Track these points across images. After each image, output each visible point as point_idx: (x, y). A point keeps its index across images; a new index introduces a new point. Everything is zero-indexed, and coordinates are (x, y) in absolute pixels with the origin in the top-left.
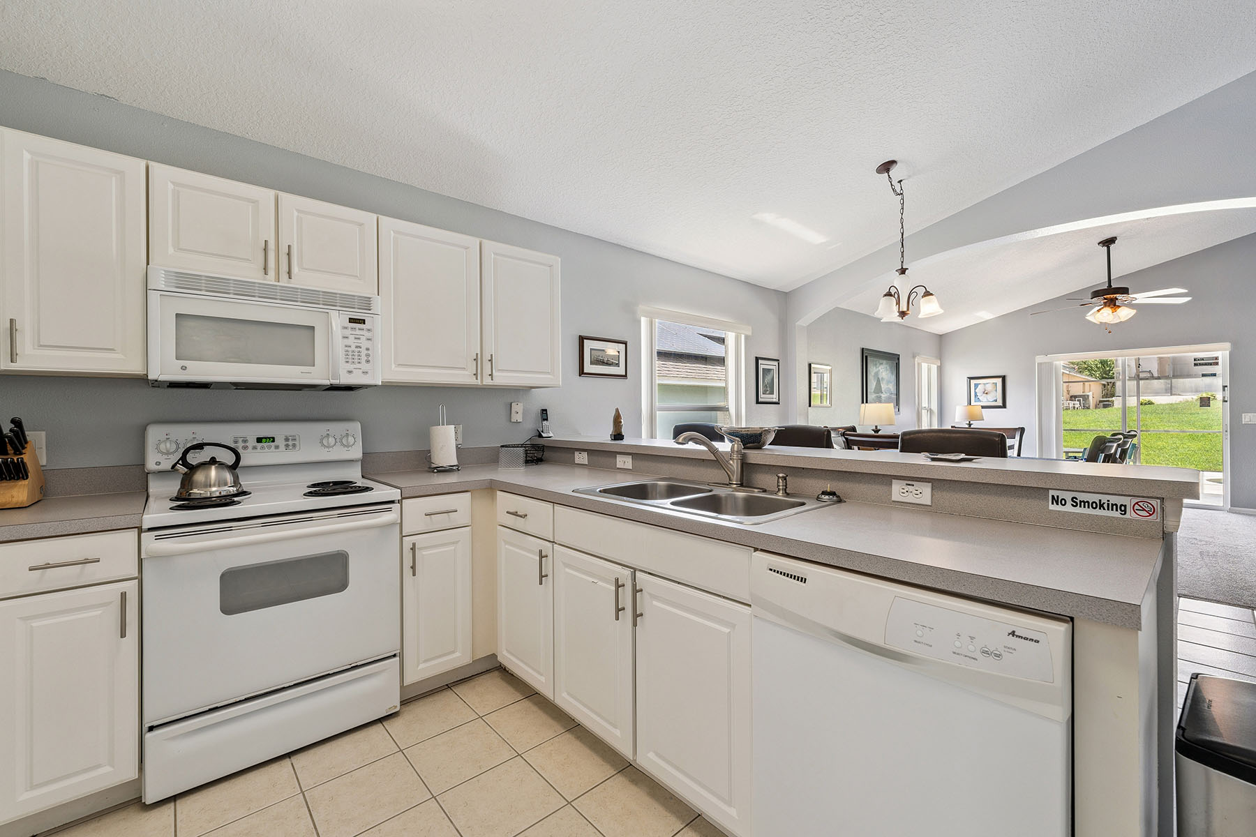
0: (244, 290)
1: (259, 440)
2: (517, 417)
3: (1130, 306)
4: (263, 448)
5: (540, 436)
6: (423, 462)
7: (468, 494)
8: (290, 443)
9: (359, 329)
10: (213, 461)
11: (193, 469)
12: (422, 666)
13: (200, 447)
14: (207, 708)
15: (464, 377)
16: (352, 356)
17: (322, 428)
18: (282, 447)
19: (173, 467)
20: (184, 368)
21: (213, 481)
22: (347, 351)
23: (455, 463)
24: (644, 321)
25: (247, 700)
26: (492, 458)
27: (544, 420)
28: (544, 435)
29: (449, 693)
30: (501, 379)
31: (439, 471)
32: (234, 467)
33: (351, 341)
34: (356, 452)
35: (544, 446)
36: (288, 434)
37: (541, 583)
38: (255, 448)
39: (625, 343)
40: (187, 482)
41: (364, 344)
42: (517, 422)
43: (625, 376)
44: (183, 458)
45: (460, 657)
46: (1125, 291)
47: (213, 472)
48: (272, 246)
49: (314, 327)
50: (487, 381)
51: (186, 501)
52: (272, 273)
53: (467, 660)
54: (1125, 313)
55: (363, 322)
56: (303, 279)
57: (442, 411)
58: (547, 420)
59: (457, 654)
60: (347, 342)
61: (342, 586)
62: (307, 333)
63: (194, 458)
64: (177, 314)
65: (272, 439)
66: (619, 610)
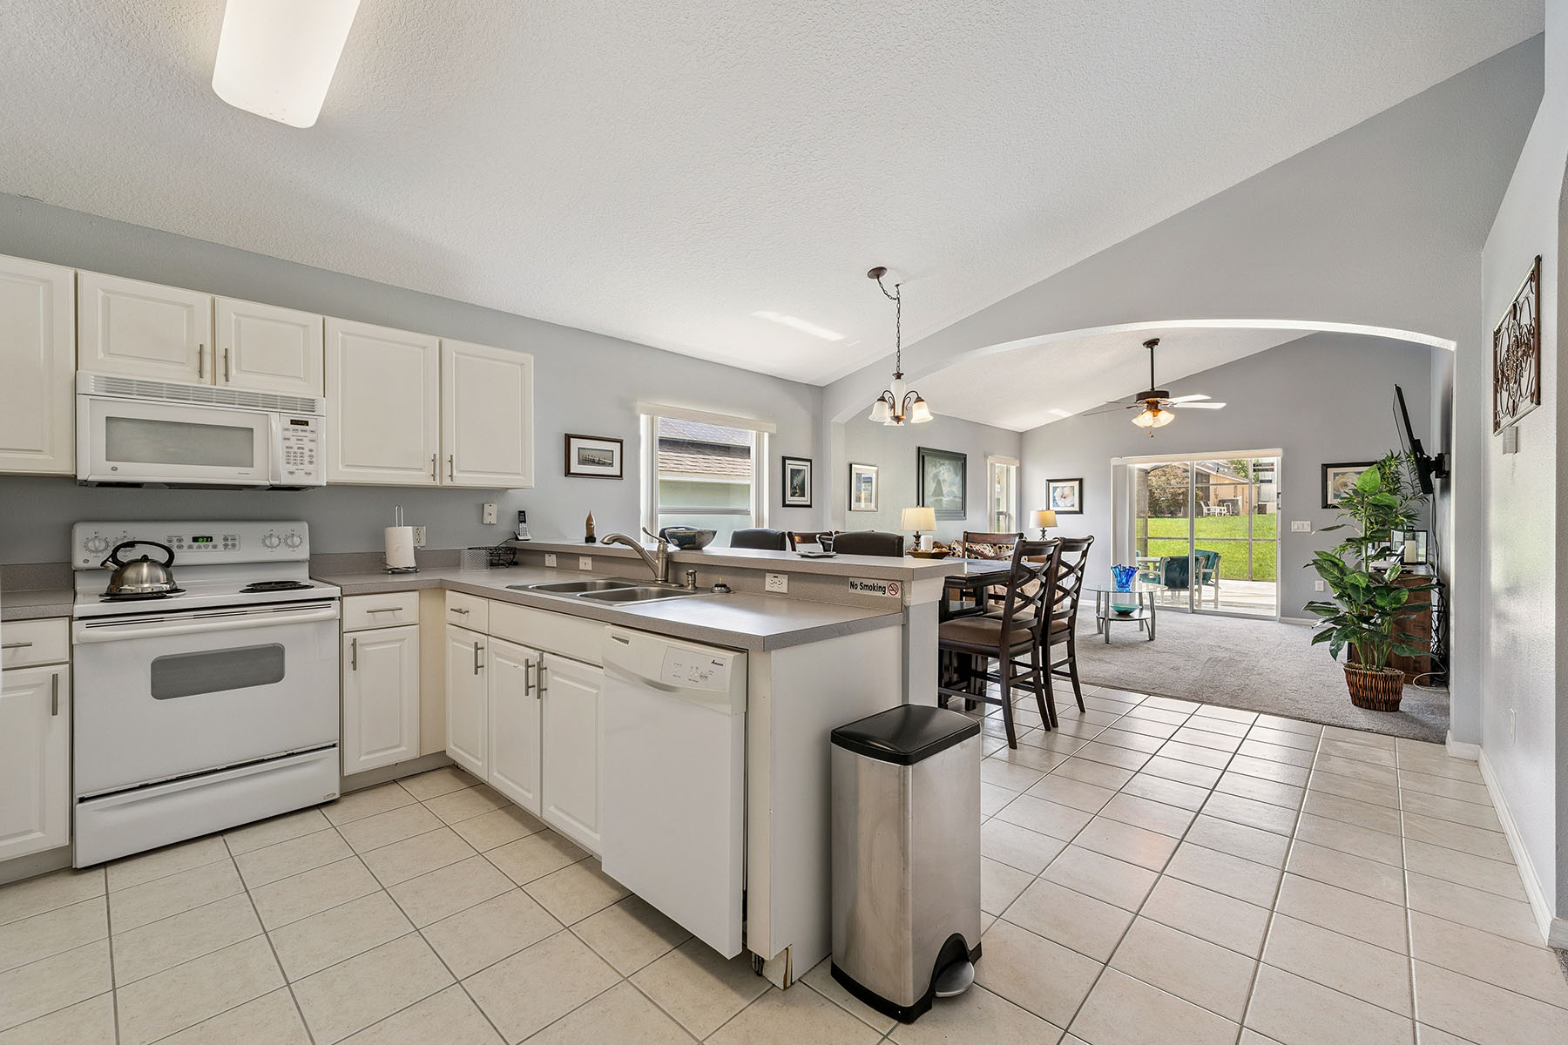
0: (179, 393)
1: (195, 539)
2: (487, 519)
3: (1171, 410)
4: (199, 547)
5: (517, 539)
6: (376, 564)
7: (416, 594)
8: (230, 543)
9: (302, 431)
10: (145, 559)
11: (123, 566)
12: (363, 758)
13: (131, 544)
14: (138, 785)
15: (422, 478)
16: (293, 457)
17: (265, 528)
18: (221, 547)
19: (103, 564)
20: (114, 469)
21: (145, 577)
22: (288, 452)
23: (413, 564)
24: (644, 419)
25: (178, 779)
26: (453, 561)
27: (521, 522)
28: (520, 538)
29: (395, 788)
30: (463, 479)
31: (393, 573)
32: (167, 565)
33: (293, 442)
34: (304, 553)
35: (515, 549)
36: (226, 534)
37: (476, 673)
38: (190, 547)
39: (621, 442)
40: (117, 578)
41: (307, 445)
42: (490, 524)
43: (621, 476)
44: (114, 555)
45: (405, 750)
46: (1165, 395)
47: (145, 570)
48: (208, 349)
49: (252, 429)
50: (447, 482)
51: (114, 595)
52: (207, 375)
53: (414, 754)
54: (1165, 418)
55: (306, 423)
56: (241, 381)
57: (399, 512)
58: (525, 522)
59: (403, 749)
60: (288, 443)
61: (278, 676)
62: (245, 434)
63: (123, 556)
64: (107, 418)
65: (209, 539)
66: (528, 687)
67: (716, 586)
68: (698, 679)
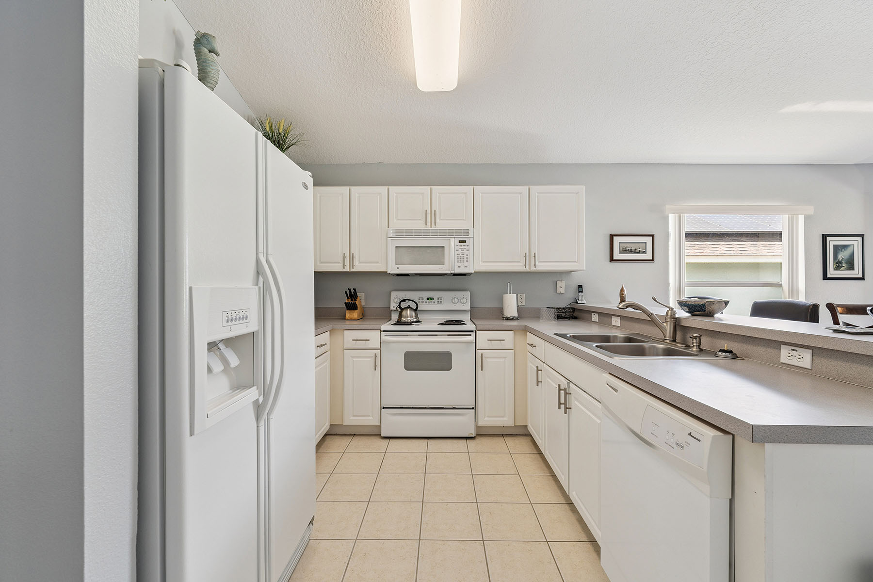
0: (418, 233)
1: (428, 299)
2: (560, 290)
4: (429, 302)
5: (577, 303)
6: (499, 314)
7: (513, 332)
8: (439, 301)
9: (464, 245)
10: (409, 307)
11: (402, 309)
12: (486, 419)
13: (404, 300)
14: (400, 407)
15: (519, 267)
16: (460, 259)
17: (452, 294)
18: (436, 303)
19: (396, 309)
20: (398, 268)
21: (409, 315)
22: (458, 257)
23: (516, 315)
24: (672, 218)
25: (413, 408)
26: (536, 315)
27: (580, 292)
28: (579, 302)
29: (502, 438)
30: (541, 267)
31: (508, 319)
32: (416, 310)
33: (460, 252)
34: (467, 307)
35: (574, 308)
36: (439, 296)
37: (538, 385)
38: (426, 302)
39: (653, 236)
40: (400, 315)
41: (466, 252)
42: (561, 293)
43: (653, 260)
44: (399, 305)
45: (506, 421)
47: (409, 311)
48: (429, 212)
49: (444, 247)
50: (533, 269)
51: (399, 323)
52: (429, 224)
53: (510, 423)
55: (465, 241)
56: (441, 225)
57: (510, 286)
58: (582, 292)
59: (505, 419)
60: (458, 252)
61: (448, 368)
62: (440, 249)
63: (403, 305)
64: (396, 247)
65: (432, 299)
66: (560, 404)
67: (721, 351)
68: (674, 445)
